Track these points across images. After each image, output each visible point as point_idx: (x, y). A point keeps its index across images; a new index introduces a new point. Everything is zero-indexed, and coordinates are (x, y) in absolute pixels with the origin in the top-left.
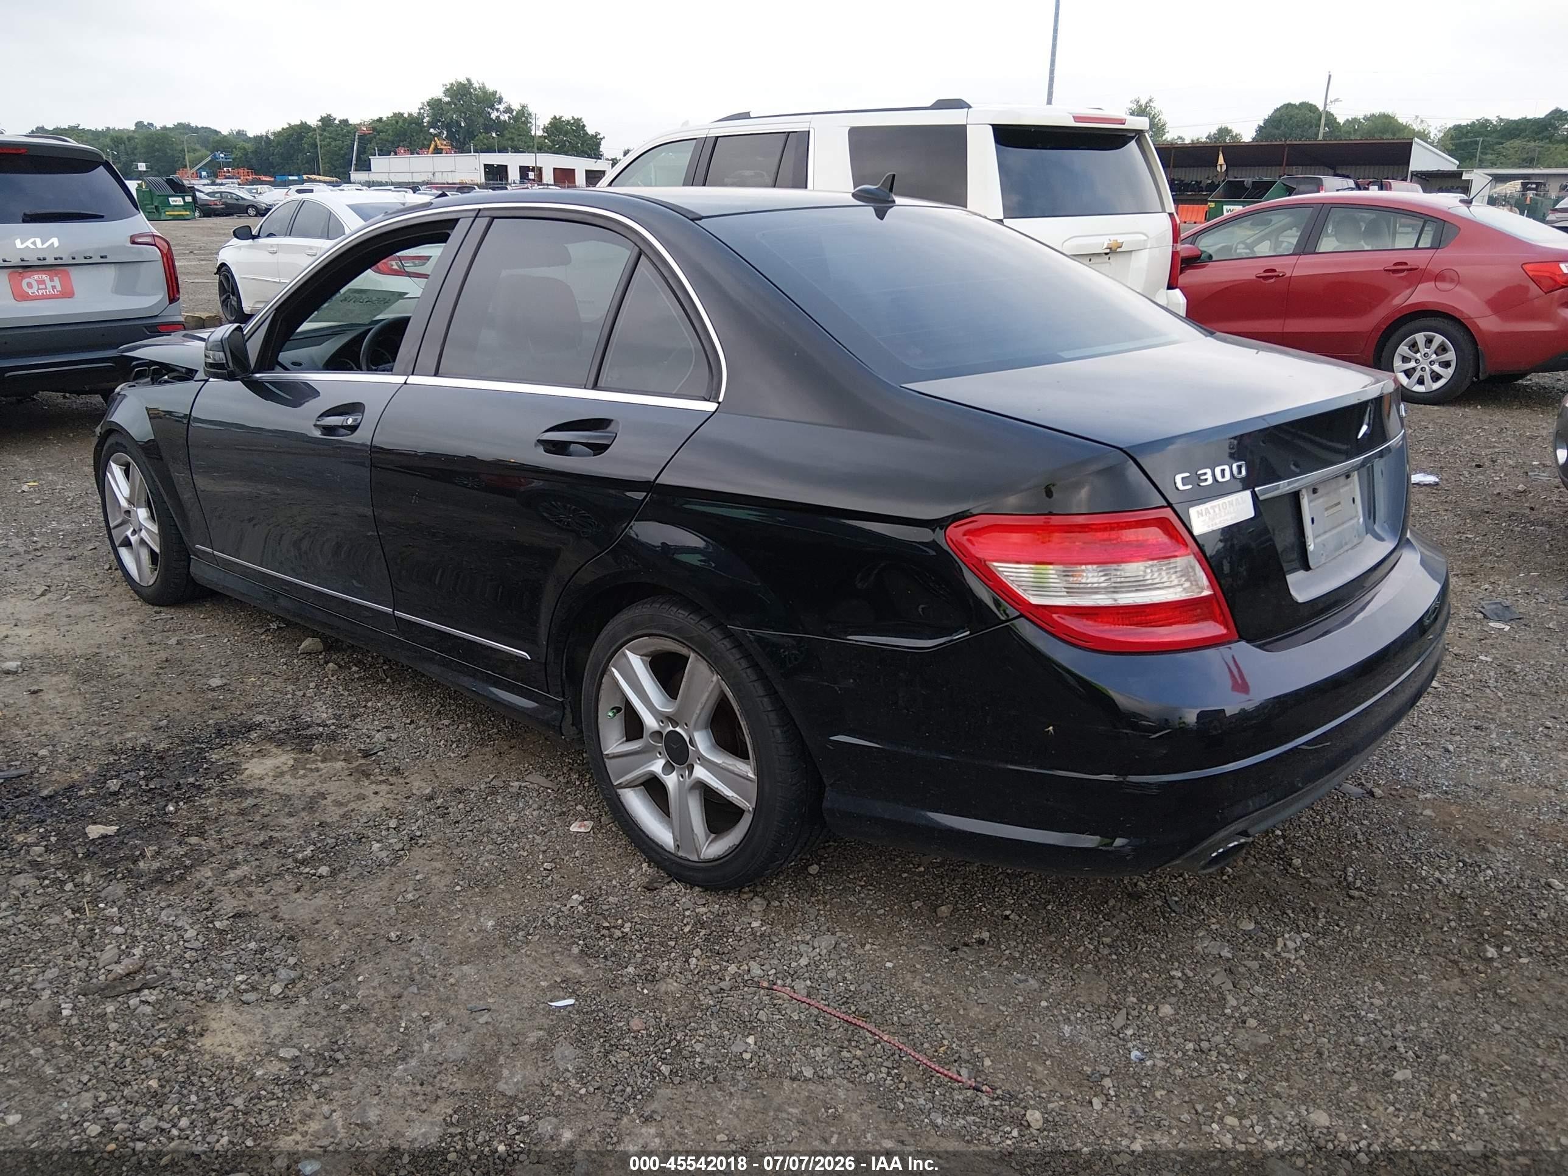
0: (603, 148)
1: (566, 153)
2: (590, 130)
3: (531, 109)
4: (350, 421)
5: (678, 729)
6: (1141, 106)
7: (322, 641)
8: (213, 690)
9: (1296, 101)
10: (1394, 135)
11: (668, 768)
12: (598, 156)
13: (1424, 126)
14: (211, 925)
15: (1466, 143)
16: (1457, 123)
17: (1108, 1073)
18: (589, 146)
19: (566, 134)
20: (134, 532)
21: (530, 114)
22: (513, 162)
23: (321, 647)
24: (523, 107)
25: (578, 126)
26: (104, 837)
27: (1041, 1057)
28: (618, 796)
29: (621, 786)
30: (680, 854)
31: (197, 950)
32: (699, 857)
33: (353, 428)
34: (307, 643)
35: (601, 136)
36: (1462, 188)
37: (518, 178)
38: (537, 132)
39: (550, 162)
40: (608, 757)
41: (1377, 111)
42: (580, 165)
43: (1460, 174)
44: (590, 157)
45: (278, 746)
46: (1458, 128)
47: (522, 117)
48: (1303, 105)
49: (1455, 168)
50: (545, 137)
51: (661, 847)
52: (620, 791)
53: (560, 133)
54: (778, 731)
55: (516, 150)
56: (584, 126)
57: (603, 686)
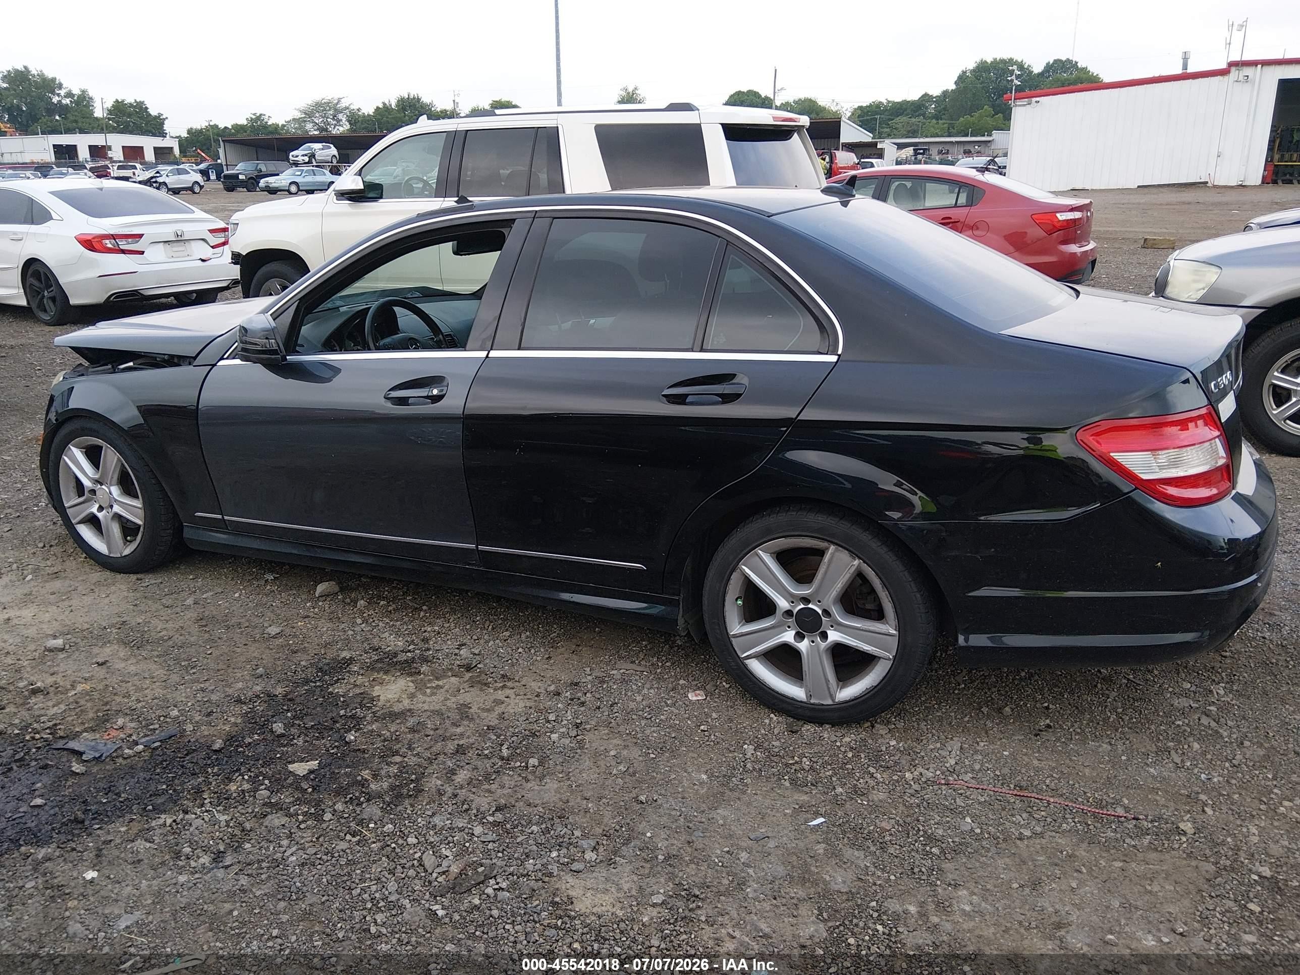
0: (167, 127)
1: (131, 133)
2: (153, 112)
3: (91, 93)
4: (435, 392)
5: (810, 606)
6: (628, 93)
7: (338, 584)
8: (274, 637)
9: (745, 89)
10: (818, 115)
11: (800, 636)
12: (163, 134)
13: (839, 107)
14: (485, 821)
15: (867, 120)
16: (860, 105)
17: (1200, 791)
18: (155, 126)
19: (130, 115)
20: (101, 509)
21: (91, 98)
22: (83, 142)
23: (337, 589)
24: (83, 92)
25: (140, 109)
26: (311, 772)
27: (1155, 790)
28: (745, 666)
29: (748, 657)
30: (812, 701)
31: (494, 842)
32: (833, 700)
33: (439, 398)
34: (321, 588)
35: (164, 117)
36: (878, 154)
37: (89, 156)
38: (98, 113)
39: (117, 142)
40: (735, 636)
41: (802, 96)
42: (148, 144)
43: (876, 144)
44: (154, 135)
45: (386, 672)
46: (860, 108)
47: (83, 102)
48: (750, 92)
49: (870, 140)
50: (109, 119)
51: (793, 699)
52: (747, 662)
53: (124, 115)
54: (918, 595)
55: (82, 131)
56: (147, 108)
57: (731, 582)
